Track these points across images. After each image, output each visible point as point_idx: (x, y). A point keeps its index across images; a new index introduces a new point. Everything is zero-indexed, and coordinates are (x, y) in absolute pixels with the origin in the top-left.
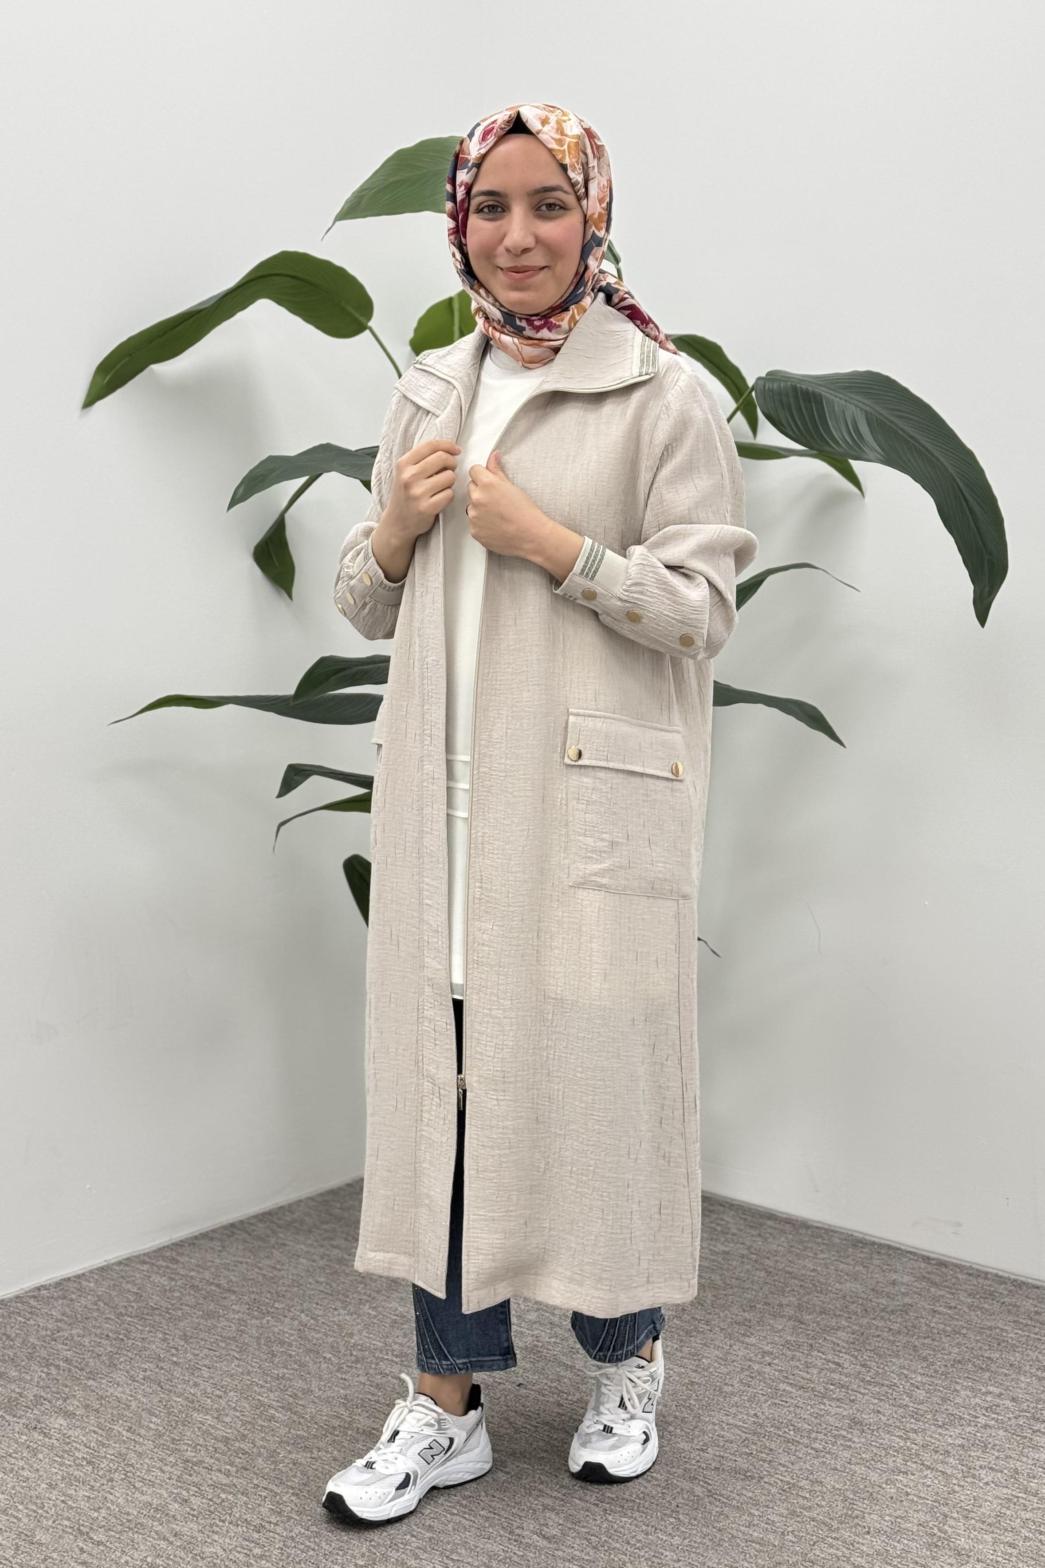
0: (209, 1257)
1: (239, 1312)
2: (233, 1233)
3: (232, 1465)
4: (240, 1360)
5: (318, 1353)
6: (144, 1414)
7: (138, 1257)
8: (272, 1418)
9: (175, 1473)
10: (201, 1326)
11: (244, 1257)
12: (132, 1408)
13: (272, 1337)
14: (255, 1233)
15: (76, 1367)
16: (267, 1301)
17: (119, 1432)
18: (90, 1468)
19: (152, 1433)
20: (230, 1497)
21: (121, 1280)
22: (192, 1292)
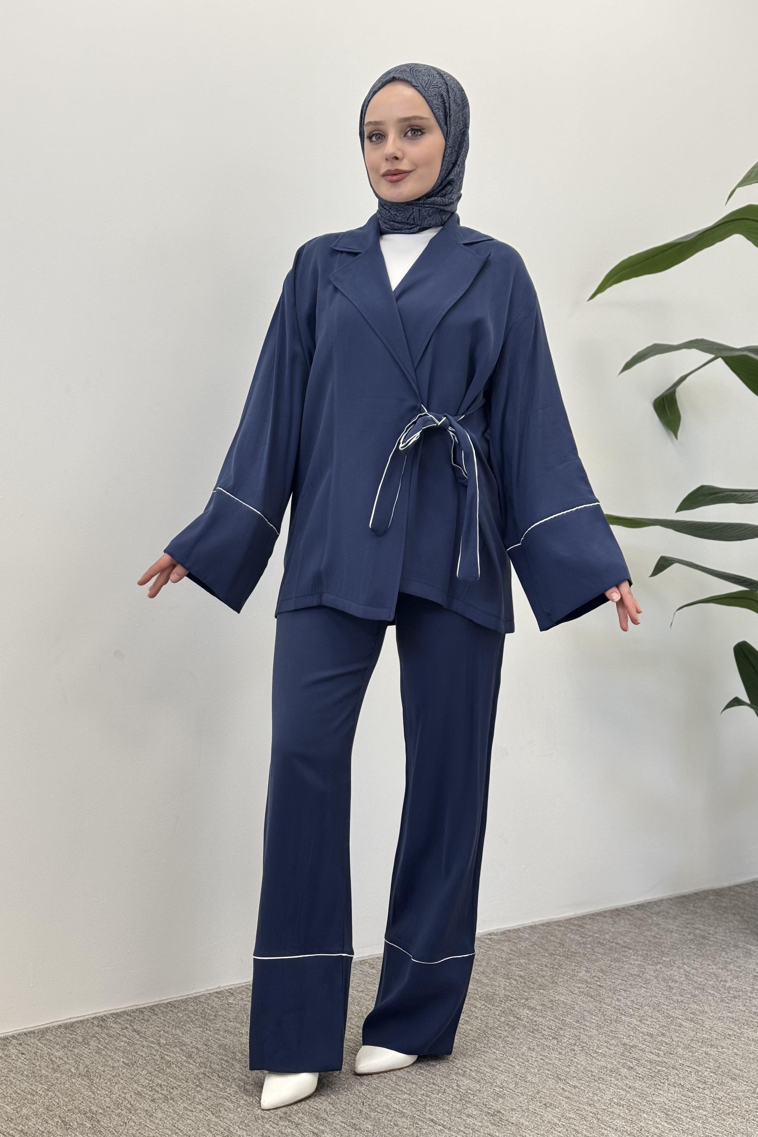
0: (606, 926)
1: (638, 960)
2: (619, 915)
3: (659, 1050)
4: (646, 988)
5: (704, 990)
6: (586, 1014)
7: (556, 922)
8: (681, 1025)
9: (619, 1050)
10: (611, 967)
11: (631, 928)
12: (576, 1009)
13: (666, 977)
14: (635, 916)
15: (529, 981)
16: (656, 956)
17: (570, 1022)
18: (555, 1041)
19: (594, 1025)
20: (664, 1069)
21: (547, 934)
22: (599, 945)
